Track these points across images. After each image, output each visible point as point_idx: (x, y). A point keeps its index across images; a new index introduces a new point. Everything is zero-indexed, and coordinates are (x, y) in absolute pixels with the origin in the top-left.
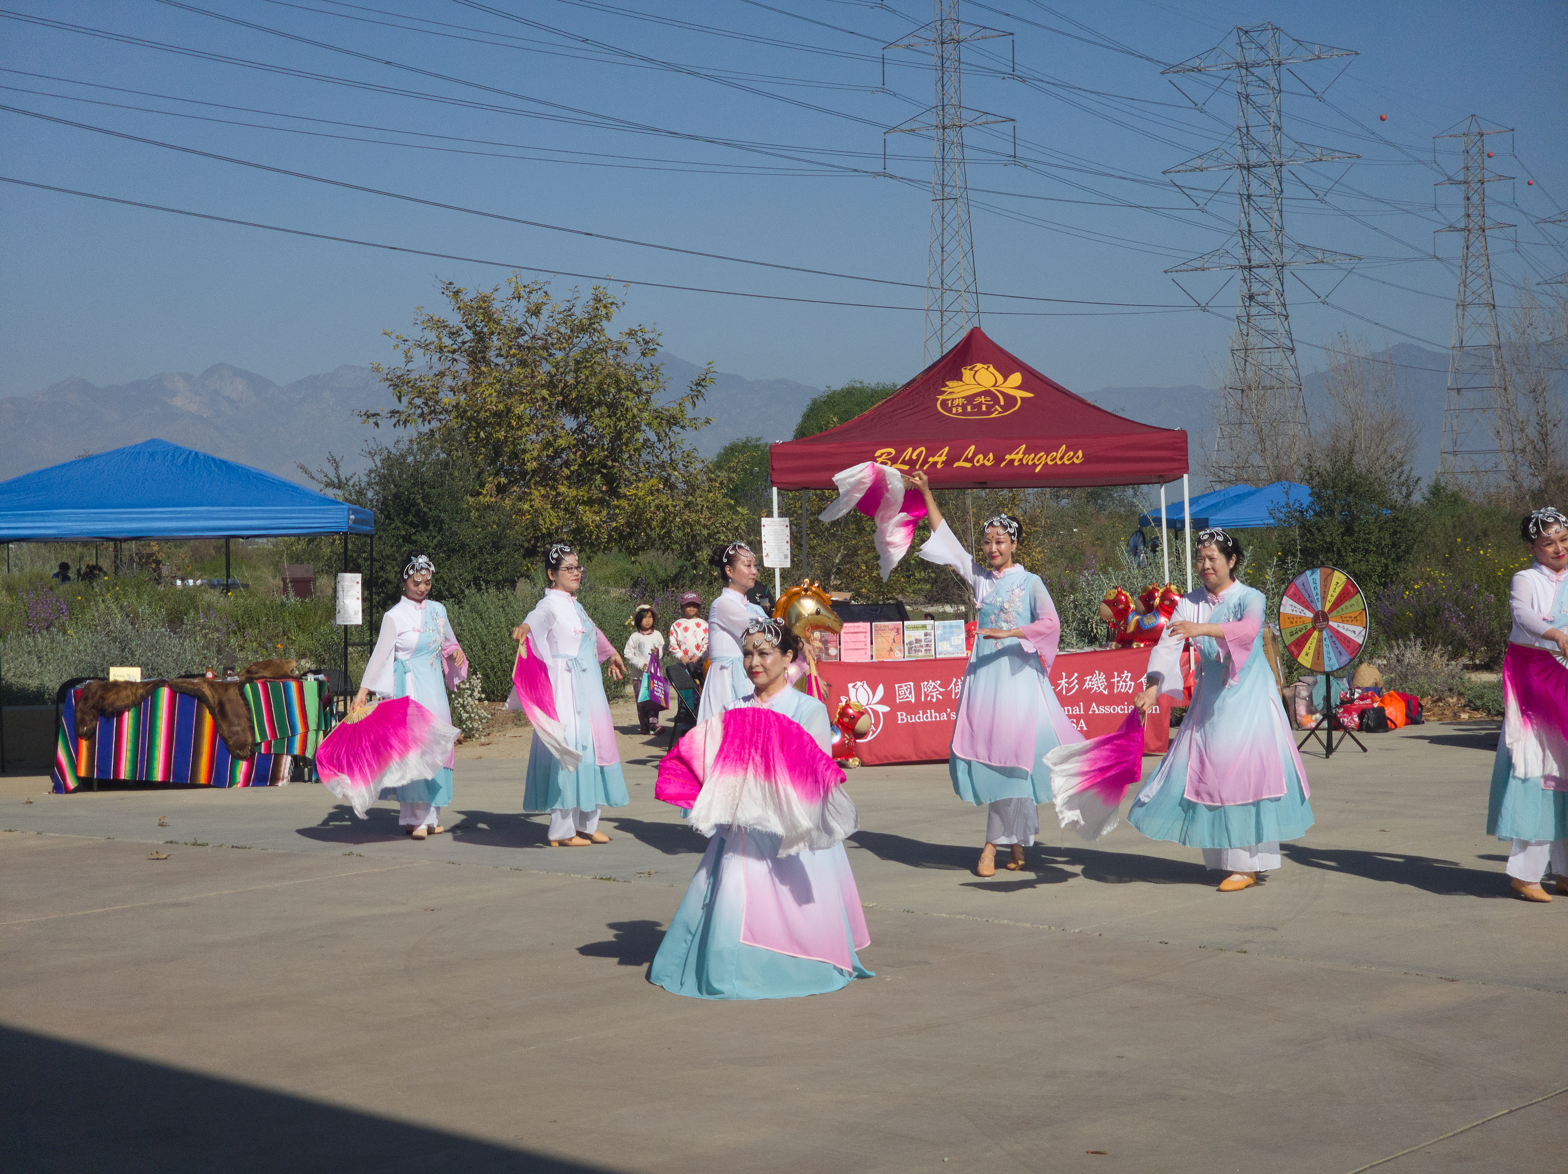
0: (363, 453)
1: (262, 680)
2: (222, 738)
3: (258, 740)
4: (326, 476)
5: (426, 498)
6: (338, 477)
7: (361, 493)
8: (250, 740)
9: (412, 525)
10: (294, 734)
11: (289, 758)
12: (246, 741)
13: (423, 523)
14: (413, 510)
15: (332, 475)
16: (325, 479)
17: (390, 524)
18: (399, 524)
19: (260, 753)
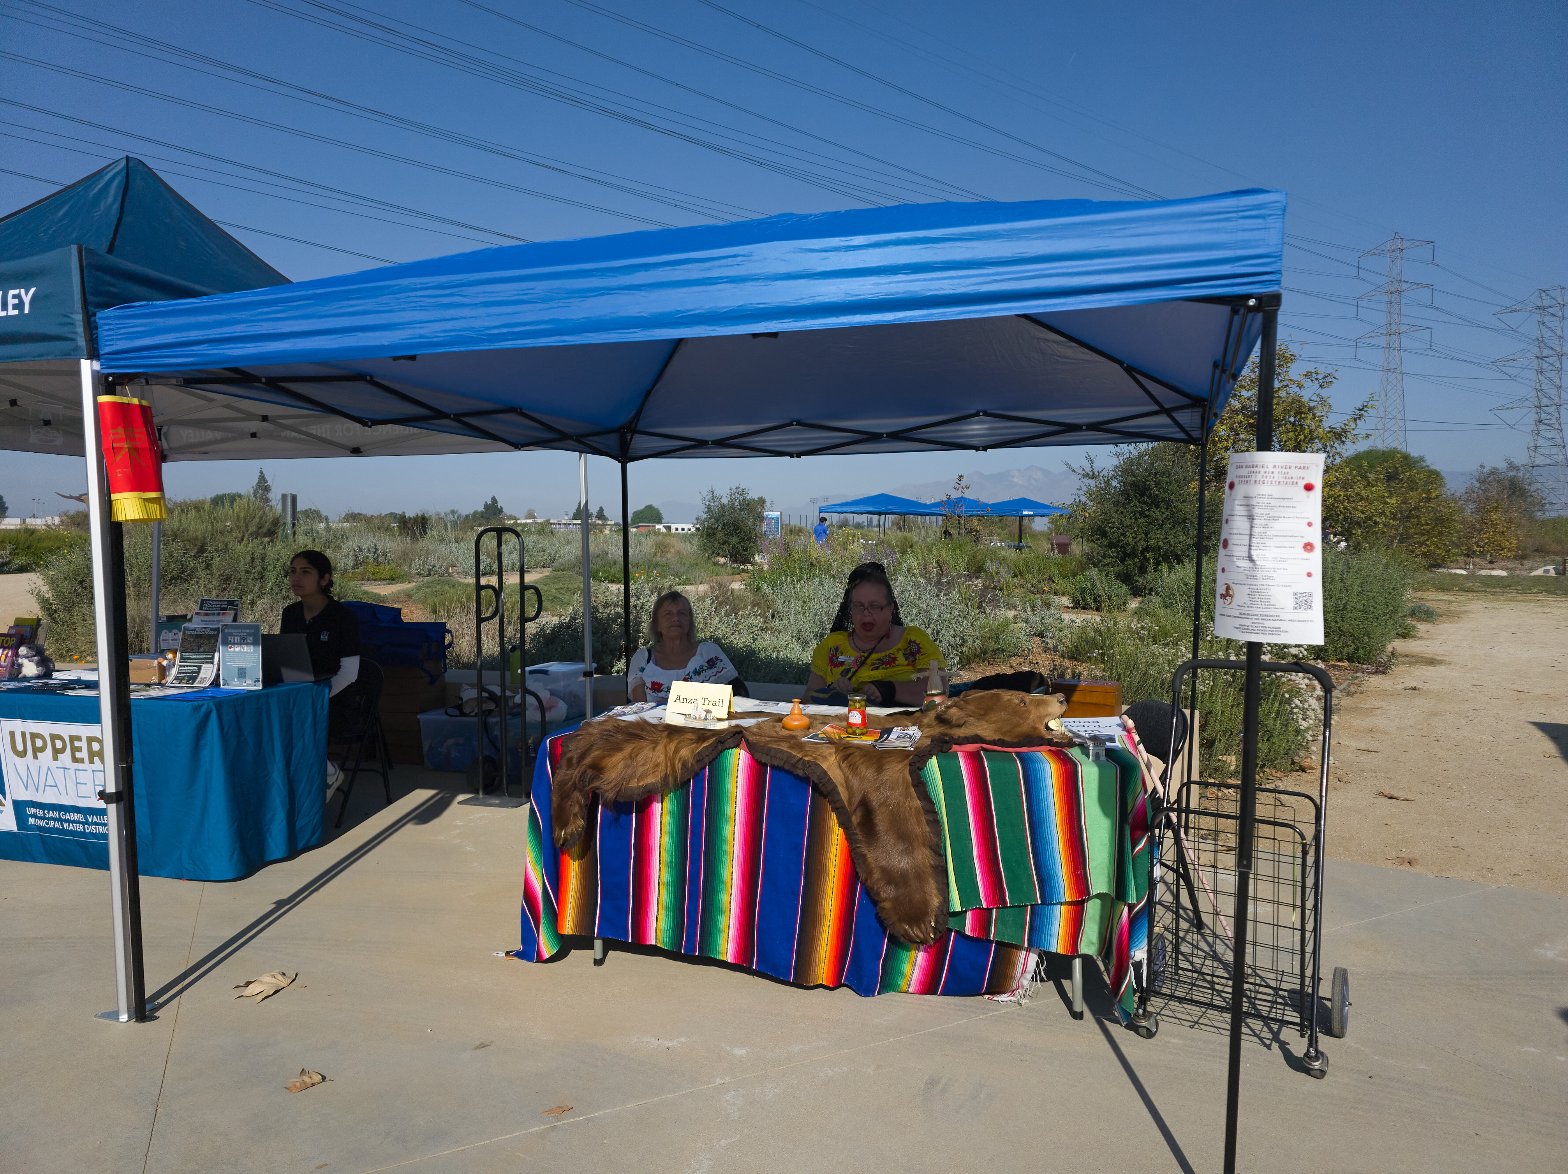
0: (1112, 455)
1: (971, 747)
2: (868, 892)
3: (956, 906)
4: (1084, 470)
5: (1157, 484)
6: (1092, 470)
7: (1108, 483)
8: (935, 902)
9: (1145, 503)
10: (1048, 899)
11: (1033, 958)
12: (926, 903)
13: (1155, 503)
14: (1148, 493)
15: (1088, 470)
16: (1084, 472)
17: (1129, 503)
18: (1137, 503)
19: (960, 934)
